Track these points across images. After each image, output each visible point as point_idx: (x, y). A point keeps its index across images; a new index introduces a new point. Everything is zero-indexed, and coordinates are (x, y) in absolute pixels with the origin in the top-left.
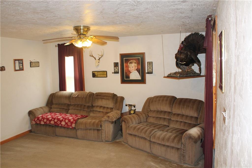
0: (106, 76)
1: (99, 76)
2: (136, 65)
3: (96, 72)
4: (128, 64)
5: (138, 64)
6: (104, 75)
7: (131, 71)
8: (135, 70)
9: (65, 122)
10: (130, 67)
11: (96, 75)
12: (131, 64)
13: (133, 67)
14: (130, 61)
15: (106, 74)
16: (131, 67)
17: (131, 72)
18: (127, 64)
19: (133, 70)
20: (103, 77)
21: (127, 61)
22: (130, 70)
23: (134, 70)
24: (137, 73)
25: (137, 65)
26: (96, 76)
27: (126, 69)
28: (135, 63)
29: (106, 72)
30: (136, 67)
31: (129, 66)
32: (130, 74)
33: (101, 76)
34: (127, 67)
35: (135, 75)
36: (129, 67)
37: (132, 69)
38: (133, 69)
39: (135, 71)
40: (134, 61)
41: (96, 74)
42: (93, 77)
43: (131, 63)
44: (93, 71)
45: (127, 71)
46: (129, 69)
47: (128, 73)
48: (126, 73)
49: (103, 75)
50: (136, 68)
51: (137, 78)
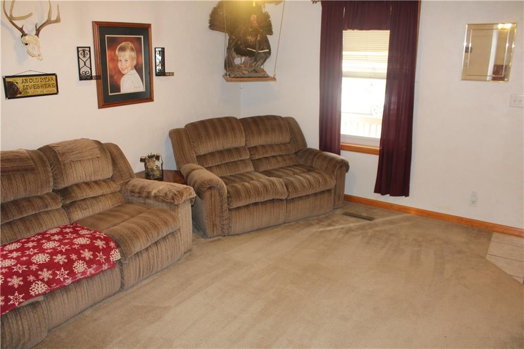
0: (56, 92)
1: (31, 92)
2: (134, 54)
3: (19, 80)
4: (117, 52)
5: (138, 52)
6: (49, 86)
7: (123, 72)
8: (132, 69)
9: (84, 259)
10: (121, 61)
11: (21, 89)
12: (122, 54)
13: (127, 61)
14: (120, 45)
15: (55, 82)
16: (123, 61)
17: (124, 75)
18: (113, 53)
19: (127, 68)
20: (45, 93)
21: (114, 43)
22: (121, 70)
23: (130, 69)
24: (137, 75)
25: (136, 56)
26: (21, 93)
27: (111, 67)
28: (132, 50)
29: (54, 77)
30: (133, 59)
31: (117, 57)
32: (120, 80)
33: (39, 91)
34: (115, 60)
35: (131, 83)
36: (118, 61)
37: (125, 67)
38: (127, 65)
39: (132, 71)
40: (130, 45)
41: (20, 86)
42: (6, 97)
43: (123, 49)
44: (6, 77)
45: (113, 73)
46: (119, 65)
47: (115, 77)
48: (111, 77)
49: (45, 86)
50: (135, 63)
51: (136, 88)
